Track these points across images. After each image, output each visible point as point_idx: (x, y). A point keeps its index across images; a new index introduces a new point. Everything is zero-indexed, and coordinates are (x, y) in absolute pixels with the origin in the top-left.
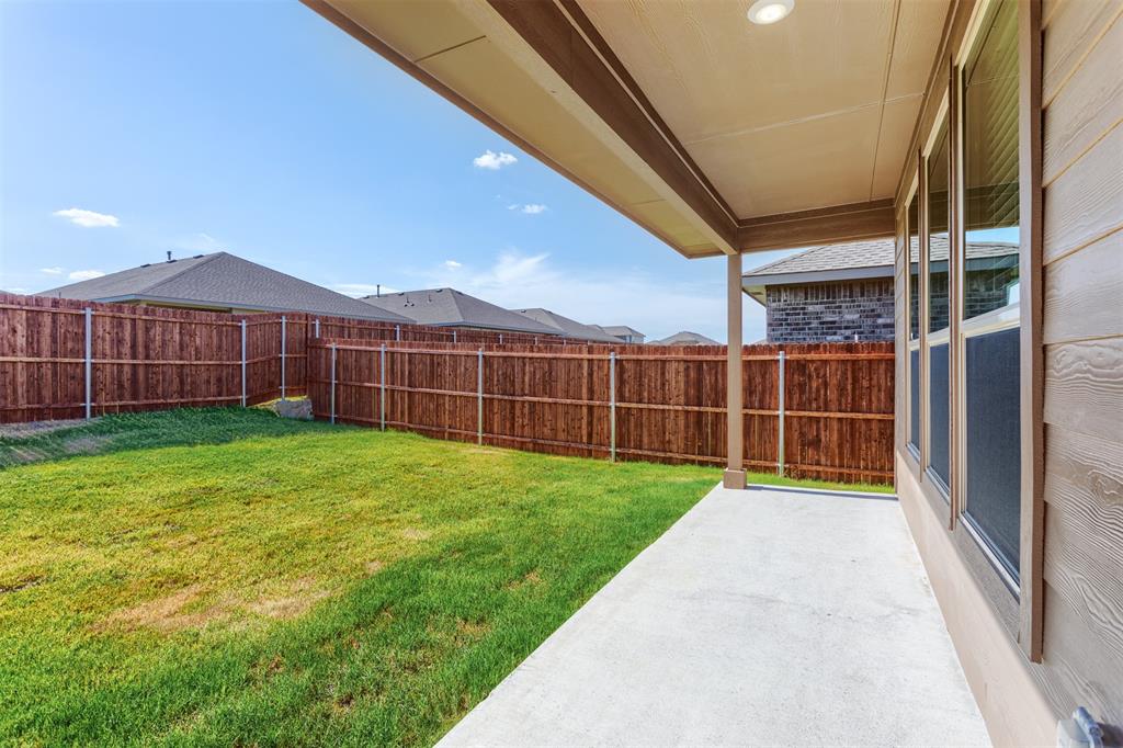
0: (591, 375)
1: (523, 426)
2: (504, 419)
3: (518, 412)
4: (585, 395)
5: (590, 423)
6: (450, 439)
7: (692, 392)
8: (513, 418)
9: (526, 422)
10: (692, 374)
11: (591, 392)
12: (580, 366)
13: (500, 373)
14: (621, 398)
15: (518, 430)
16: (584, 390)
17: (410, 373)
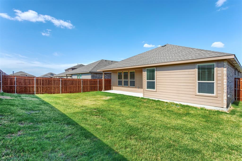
0: (79, 82)
1: (68, 90)
2: (65, 89)
3: (67, 88)
4: (78, 85)
5: (79, 88)
6: (53, 94)
7: (90, 84)
8: (67, 89)
9: (69, 89)
10: (90, 82)
11: (79, 84)
12: (77, 81)
13: (64, 82)
14: (83, 85)
15: (67, 91)
16: (78, 84)
17: (42, 83)
